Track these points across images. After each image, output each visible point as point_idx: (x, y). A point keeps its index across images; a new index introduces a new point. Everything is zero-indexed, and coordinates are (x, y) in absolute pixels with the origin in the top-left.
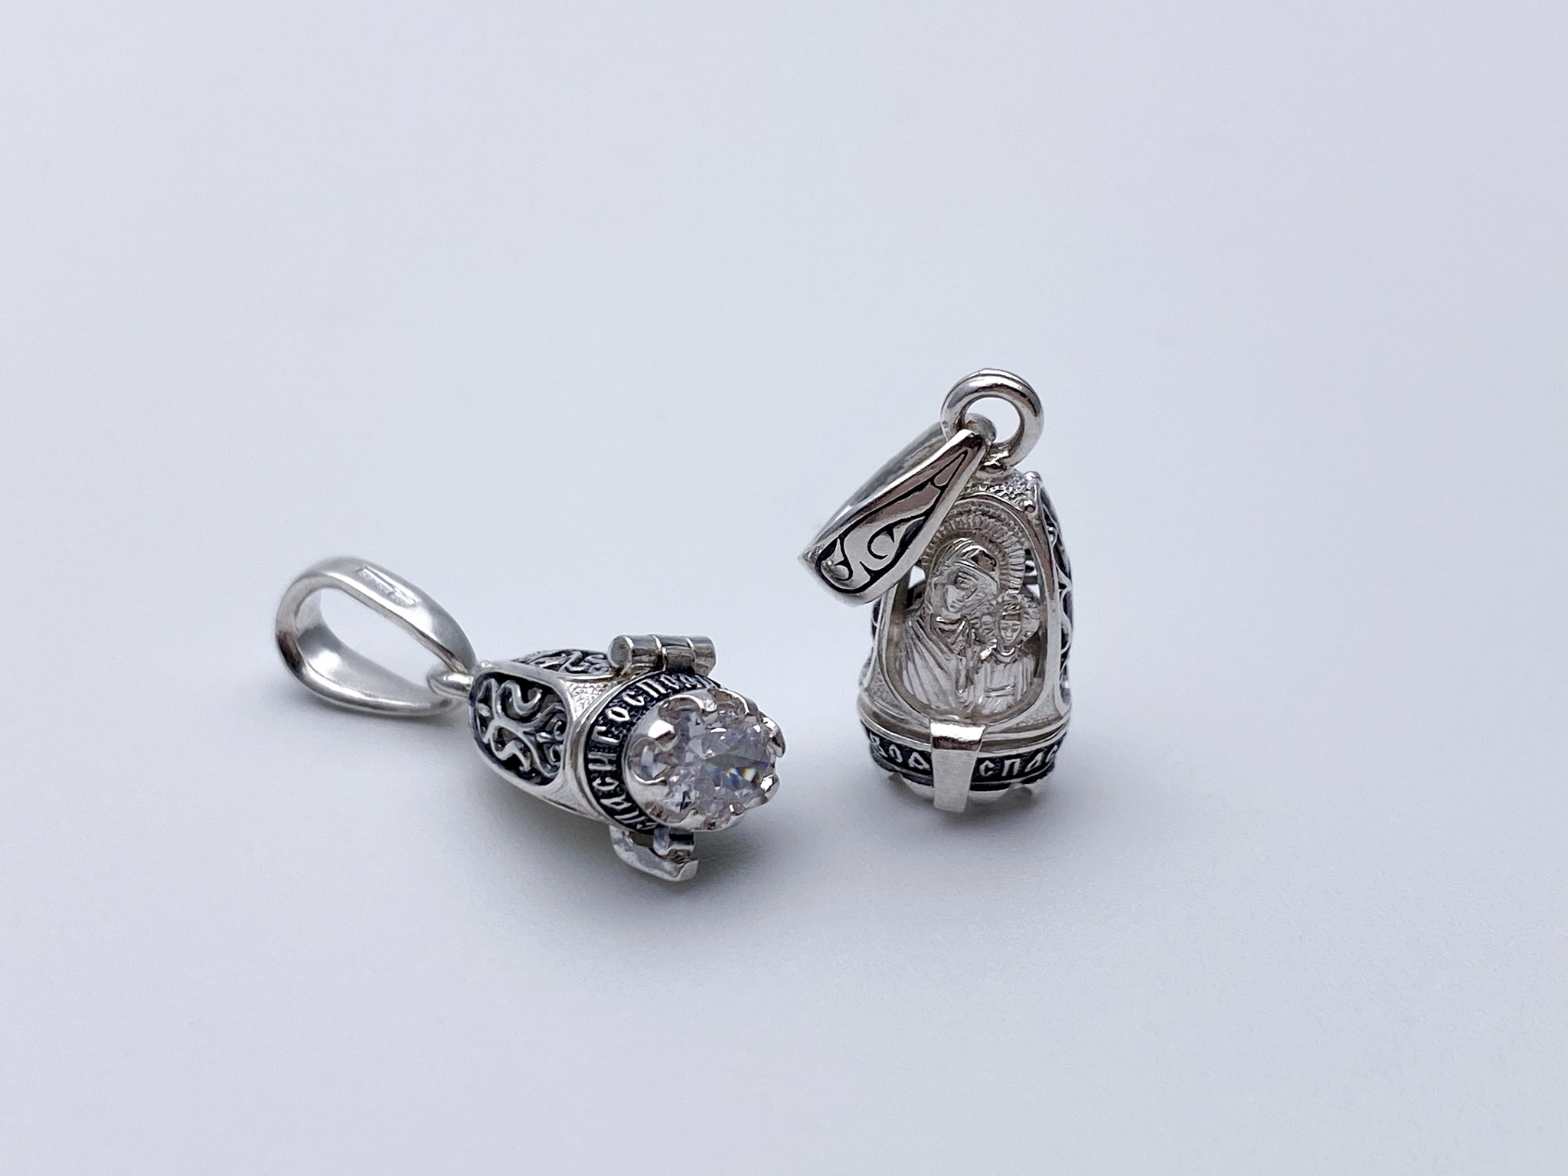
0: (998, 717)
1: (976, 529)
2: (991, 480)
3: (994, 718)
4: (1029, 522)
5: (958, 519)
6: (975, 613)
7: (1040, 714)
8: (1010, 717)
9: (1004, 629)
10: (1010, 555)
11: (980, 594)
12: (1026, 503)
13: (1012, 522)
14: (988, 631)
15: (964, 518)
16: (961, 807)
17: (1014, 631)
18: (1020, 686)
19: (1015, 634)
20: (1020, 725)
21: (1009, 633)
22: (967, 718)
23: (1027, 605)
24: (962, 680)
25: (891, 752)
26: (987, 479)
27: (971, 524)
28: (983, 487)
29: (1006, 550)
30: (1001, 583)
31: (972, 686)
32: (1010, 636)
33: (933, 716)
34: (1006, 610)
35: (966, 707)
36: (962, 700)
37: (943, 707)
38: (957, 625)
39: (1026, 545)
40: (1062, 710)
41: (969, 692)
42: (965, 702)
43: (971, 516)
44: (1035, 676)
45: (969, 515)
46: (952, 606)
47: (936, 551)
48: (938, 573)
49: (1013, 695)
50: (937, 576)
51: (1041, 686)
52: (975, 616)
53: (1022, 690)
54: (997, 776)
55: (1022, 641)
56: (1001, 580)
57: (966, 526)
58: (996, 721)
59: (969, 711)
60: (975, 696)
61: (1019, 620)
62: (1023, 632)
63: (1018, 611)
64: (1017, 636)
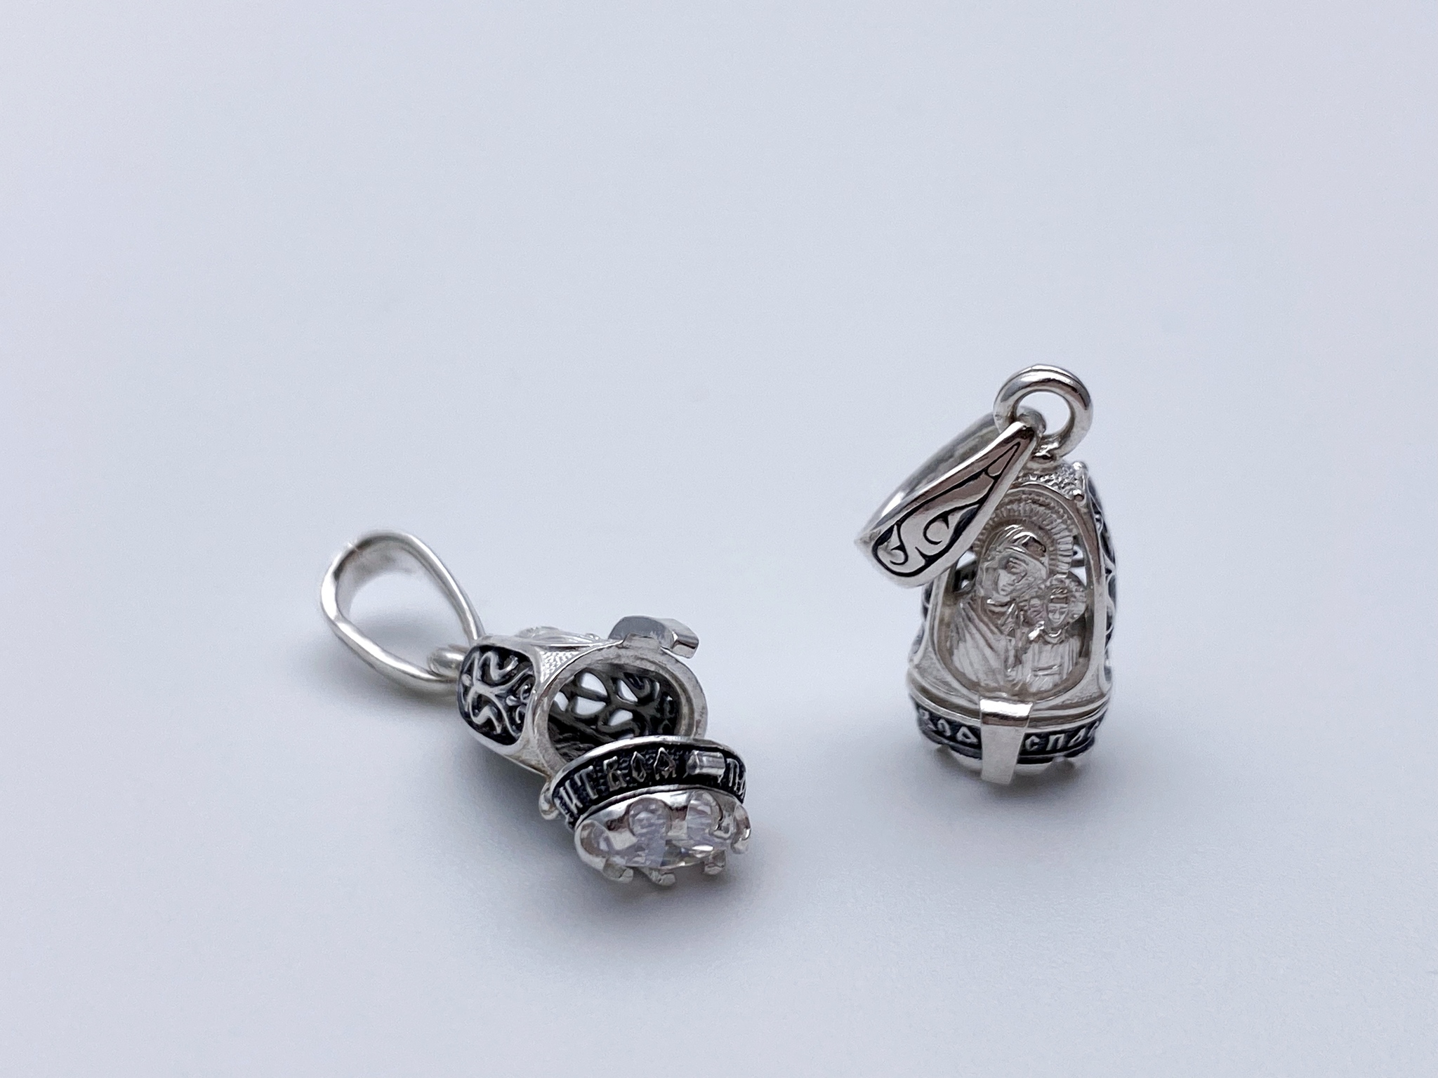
0: (1045, 695)
1: (1026, 516)
2: (1040, 470)
3: (1041, 695)
4: (1078, 510)
5: (1009, 507)
6: (1023, 597)
7: (1084, 692)
8: (1056, 695)
9: (1051, 612)
10: (1059, 541)
11: (1029, 578)
12: (1076, 492)
13: (1062, 511)
14: (1035, 613)
15: (1015, 506)
16: (1007, 779)
17: (1062, 613)
18: (1066, 665)
19: (1063, 617)
20: (1065, 703)
21: (1057, 616)
22: (1014, 695)
23: (1074, 590)
24: (1011, 660)
25: (940, 726)
26: (1037, 470)
27: (1022, 512)
28: (1034, 475)
29: (1055, 536)
30: (1050, 569)
31: (1020, 666)
32: (1058, 619)
33: (982, 693)
34: (1054, 594)
35: (1015, 685)
36: (1010, 679)
37: (993, 684)
38: (1007, 607)
39: (1075, 532)
40: (1105, 690)
41: (1017, 673)
42: (1013, 680)
43: (1022, 505)
44: (1080, 656)
45: (1020, 503)
46: (1003, 590)
47: (987, 538)
48: (989, 558)
49: (1060, 674)
50: (988, 561)
51: (1087, 666)
52: (1024, 599)
53: (1068, 669)
54: (1042, 750)
55: (1068, 623)
56: (1050, 565)
57: (1016, 514)
58: (1042, 699)
59: (1017, 689)
60: (1023, 674)
61: (1066, 603)
62: (1070, 615)
63: (1065, 595)
64: (1065, 618)
